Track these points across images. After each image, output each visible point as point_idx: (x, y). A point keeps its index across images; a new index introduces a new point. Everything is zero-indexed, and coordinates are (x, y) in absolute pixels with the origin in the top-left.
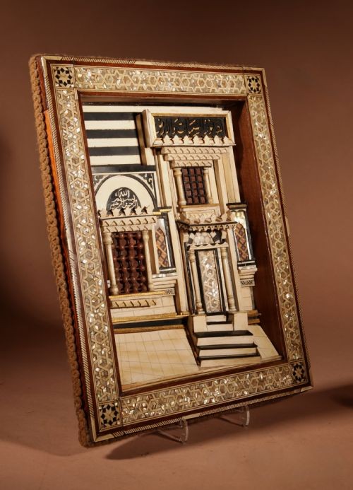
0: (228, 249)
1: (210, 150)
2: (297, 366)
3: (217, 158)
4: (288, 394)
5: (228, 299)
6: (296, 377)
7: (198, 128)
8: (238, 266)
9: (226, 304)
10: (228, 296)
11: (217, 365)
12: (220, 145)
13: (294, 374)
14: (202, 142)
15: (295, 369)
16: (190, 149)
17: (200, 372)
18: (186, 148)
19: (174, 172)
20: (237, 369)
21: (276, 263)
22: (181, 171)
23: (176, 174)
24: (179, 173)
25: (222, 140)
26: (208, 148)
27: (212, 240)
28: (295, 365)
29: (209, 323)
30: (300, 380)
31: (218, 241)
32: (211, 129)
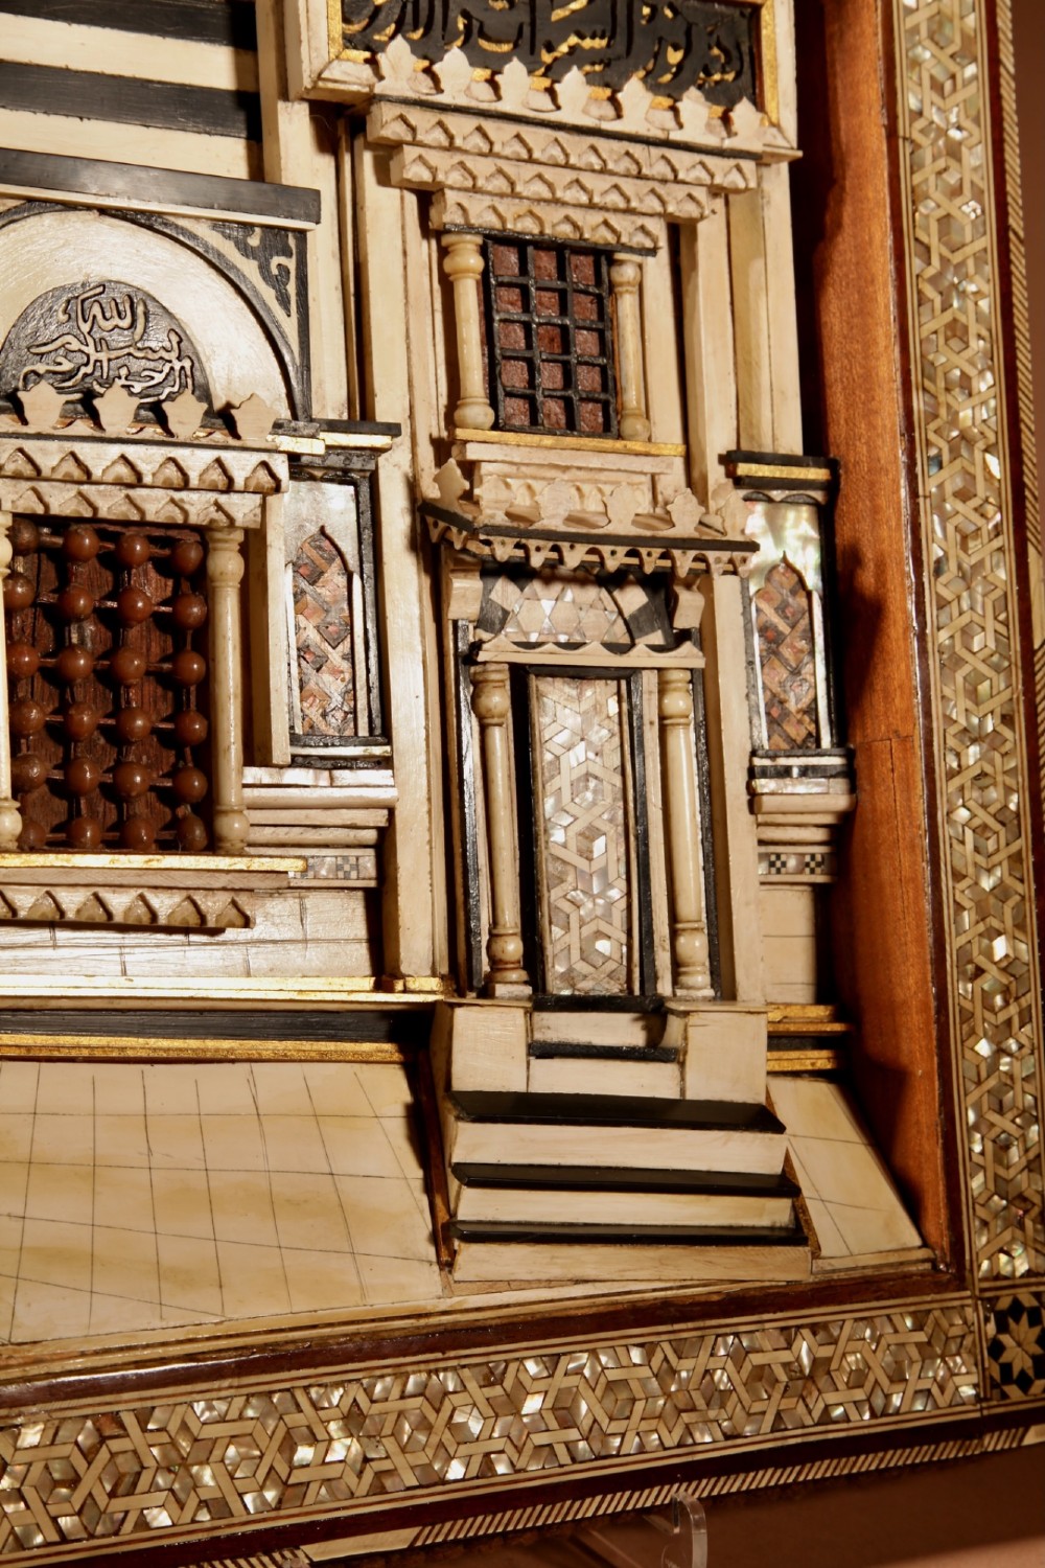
0: (704, 683)
1: (653, 161)
2: (1016, 1309)
3: (689, 210)
4: (950, 1451)
5: (674, 934)
6: (1006, 1369)
7: (599, 43)
8: (752, 773)
9: (663, 959)
10: (674, 917)
11: (555, 1272)
12: (711, 141)
13: (996, 1349)
14: (610, 111)
15: (1002, 1327)
16: (537, 138)
17: (444, 1305)
18: (512, 129)
19: (444, 252)
20: (666, 1303)
21: (951, 775)
22: (483, 251)
23: (448, 265)
24: (469, 259)
25: (726, 120)
26: (638, 150)
27: (620, 628)
28: (1004, 1303)
29: (542, 1051)
30: (1024, 1382)
31: (657, 638)
32: (674, 57)
